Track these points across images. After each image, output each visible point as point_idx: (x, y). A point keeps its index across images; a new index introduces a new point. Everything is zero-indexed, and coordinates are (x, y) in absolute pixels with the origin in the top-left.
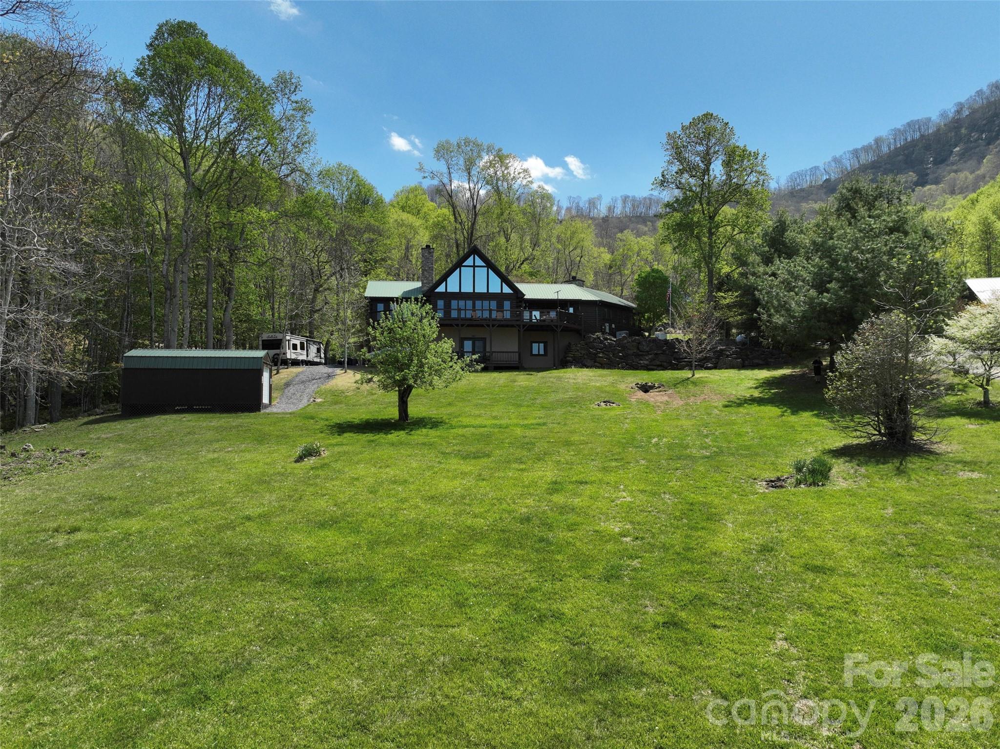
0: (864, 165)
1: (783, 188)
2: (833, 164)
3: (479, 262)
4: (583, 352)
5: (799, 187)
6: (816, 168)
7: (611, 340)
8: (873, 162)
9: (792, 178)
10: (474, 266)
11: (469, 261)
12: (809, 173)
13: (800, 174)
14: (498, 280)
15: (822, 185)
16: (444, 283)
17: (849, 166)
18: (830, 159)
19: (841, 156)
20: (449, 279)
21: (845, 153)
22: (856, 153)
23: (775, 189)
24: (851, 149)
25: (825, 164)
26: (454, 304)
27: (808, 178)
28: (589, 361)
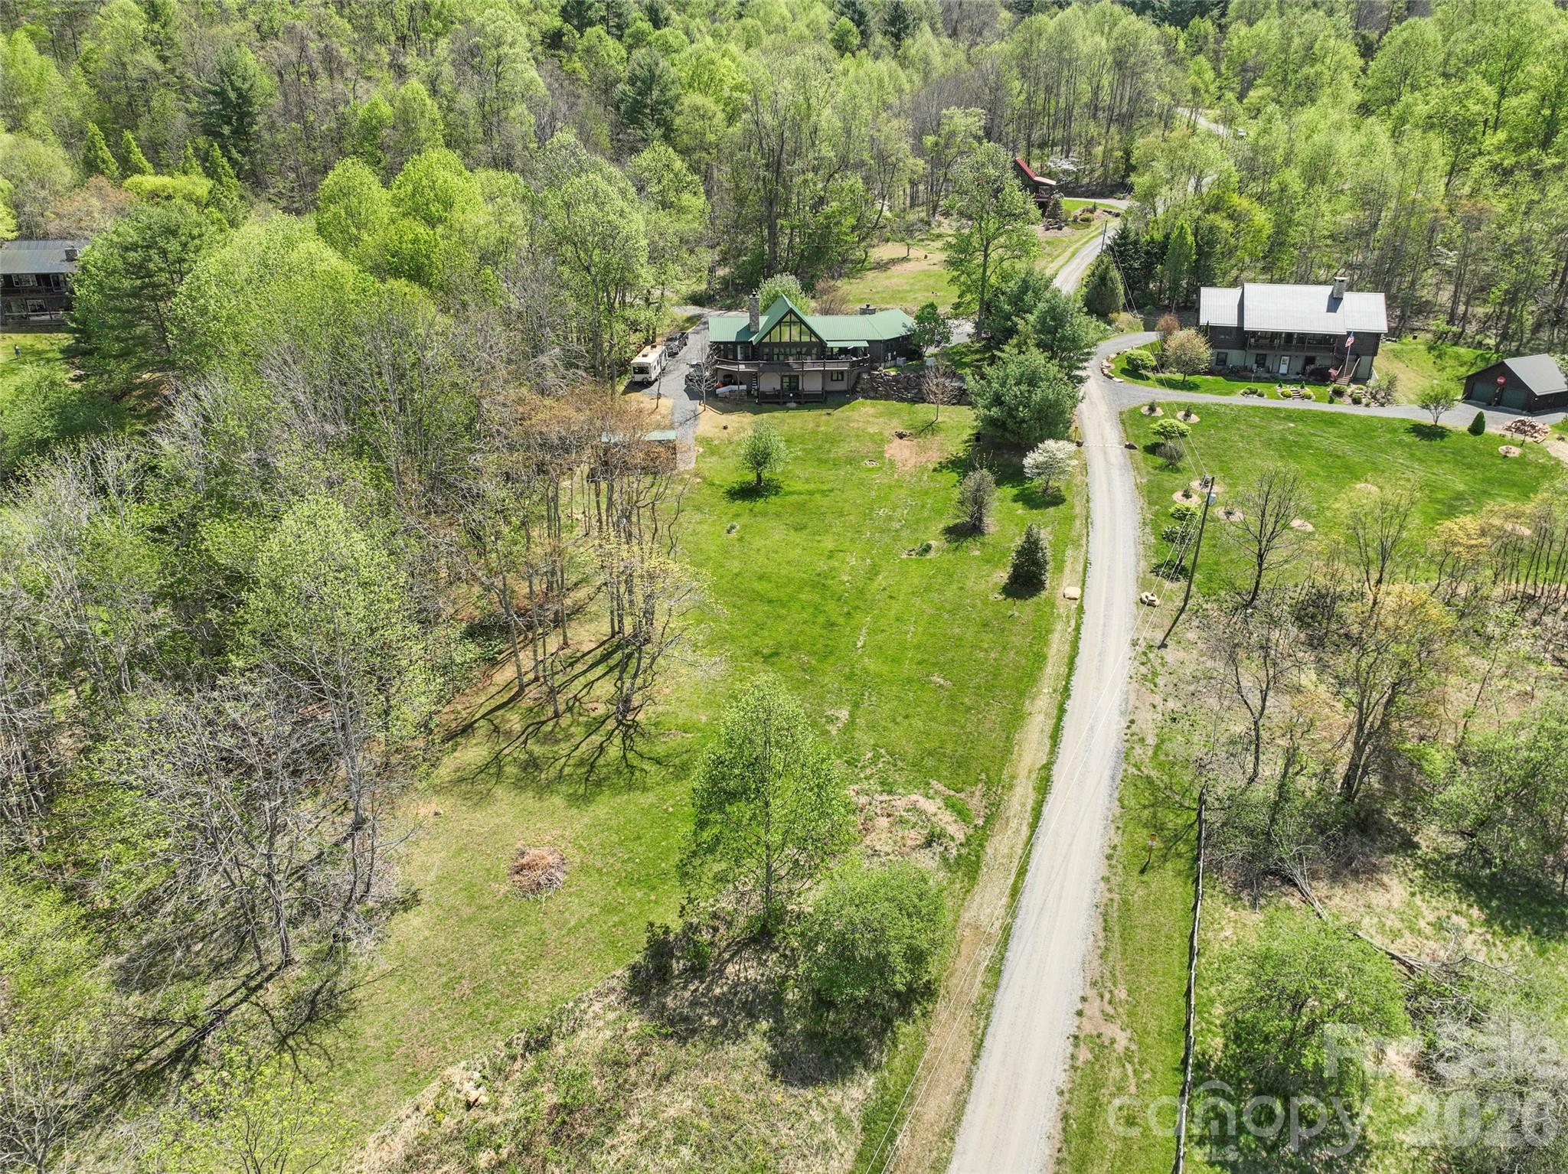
28: (872, 393)
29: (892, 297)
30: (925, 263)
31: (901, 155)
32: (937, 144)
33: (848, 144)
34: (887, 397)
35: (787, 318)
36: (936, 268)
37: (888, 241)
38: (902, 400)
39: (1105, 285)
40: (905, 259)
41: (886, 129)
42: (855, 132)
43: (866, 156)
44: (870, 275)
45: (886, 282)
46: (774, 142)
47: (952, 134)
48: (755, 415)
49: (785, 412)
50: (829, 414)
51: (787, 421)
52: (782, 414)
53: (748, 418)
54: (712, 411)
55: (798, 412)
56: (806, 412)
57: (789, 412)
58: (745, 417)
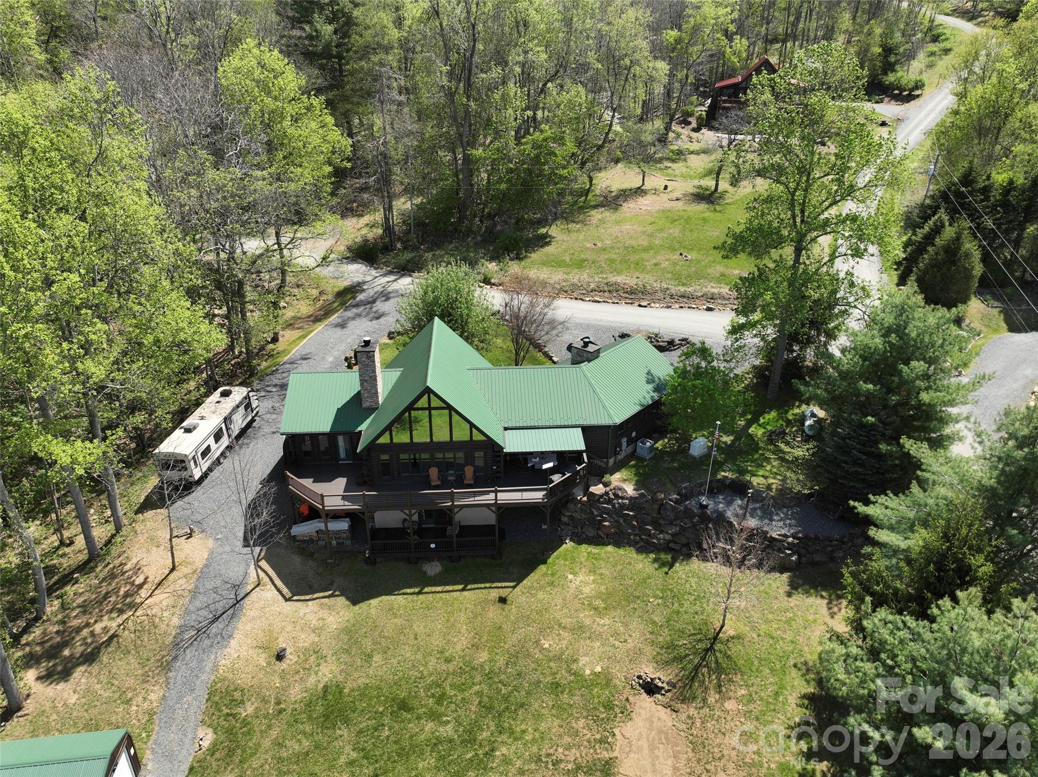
10: (430, 409)
28: (590, 529)
29: (625, 261)
30: (665, 197)
31: (637, 56)
32: (678, 41)
33: (567, 42)
34: (618, 540)
35: (423, 402)
36: (680, 204)
37: (617, 161)
38: (644, 547)
39: (954, 263)
40: (639, 191)
41: (619, 23)
42: (577, 24)
43: (591, 57)
44: (596, 215)
45: (614, 230)
46: (462, 41)
47: (696, 29)
48: (354, 603)
49: (417, 590)
50: (503, 600)
51: (415, 627)
52: (410, 597)
53: (338, 613)
54: (273, 588)
55: (442, 592)
56: (458, 593)
57: (426, 590)
58: (334, 610)
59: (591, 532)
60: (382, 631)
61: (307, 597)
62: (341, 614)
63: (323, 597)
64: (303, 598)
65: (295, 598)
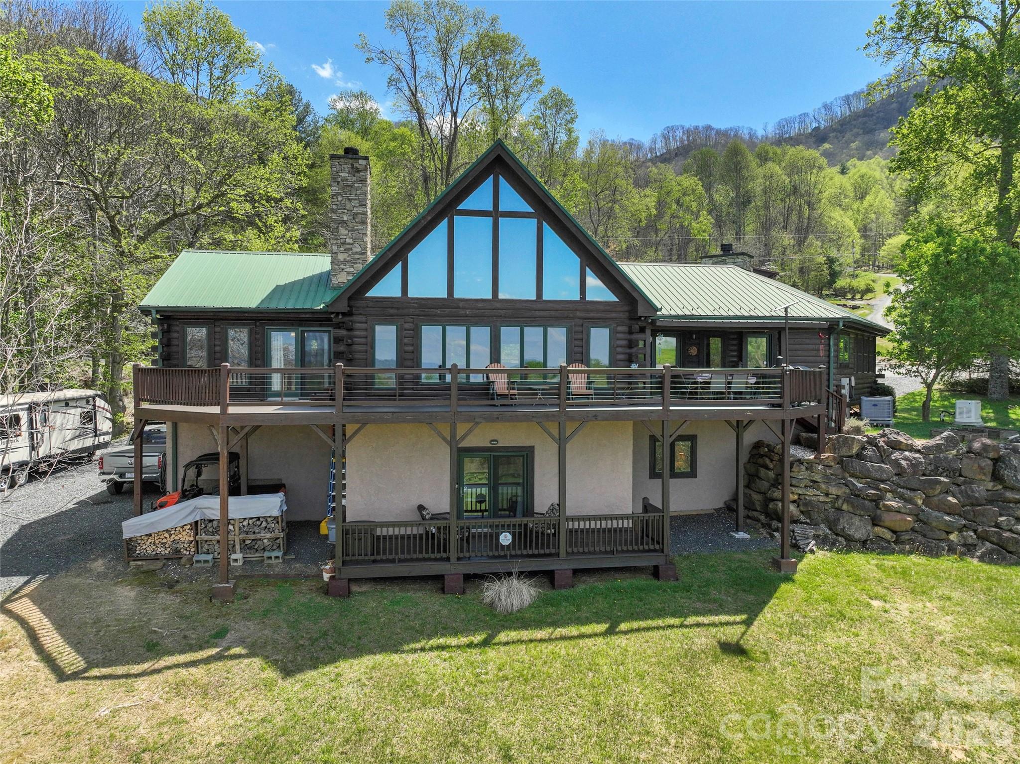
0: (855, 112)
1: (770, 136)
2: (823, 111)
3: (511, 199)
4: (834, 490)
5: (787, 136)
6: (806, 115)
7: (911, 449)
8: (865, 110)
9: (780, 126)
10: (496, 214)
11: (480, 198)
12: (798, 120)
13: (789, 122)
14: (574, 261)
15: (810, 134)
16: (398, 268)
17: (839, 113)
18: (820, 105)
19: (831, 103)
20: (412, 256)
21: (836, 99)
22: (847, 99)
23: (762, 136)
24: (843, 95)
25: (814, 111)
26: (430, 335)
27: (797, 125)
28: (856, 521)
48: (288, 672)
49: (478, 638)
50: (734, 649)
51: (495, 723)
52: (461, 658)
53: (233, 704)
54: (31, 652)
55: (550, 640)
56: (600, 640)
57: (503, 637)
58: (219, 697)
59: (859, 528)
60: (385, 743)
61: (136, 669)
62: (241, 705)
63: (187, 665)
64: (120, 670)
65: (95, 672)
